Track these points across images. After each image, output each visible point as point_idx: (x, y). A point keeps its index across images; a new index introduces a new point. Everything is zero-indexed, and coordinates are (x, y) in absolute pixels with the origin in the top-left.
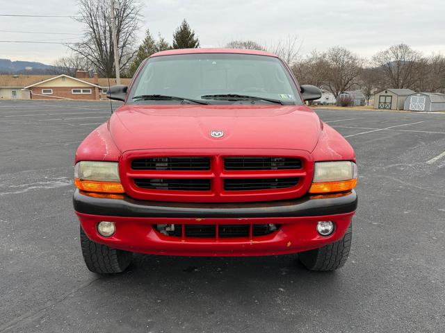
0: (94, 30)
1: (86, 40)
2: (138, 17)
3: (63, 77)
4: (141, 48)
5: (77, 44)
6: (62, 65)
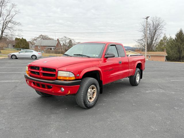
0: (145, 35)
1: (142, 38)
2: (163, 29)
3: (129, 51)
4: (161, 41)
5: (139, 40)
6: (135, 47)
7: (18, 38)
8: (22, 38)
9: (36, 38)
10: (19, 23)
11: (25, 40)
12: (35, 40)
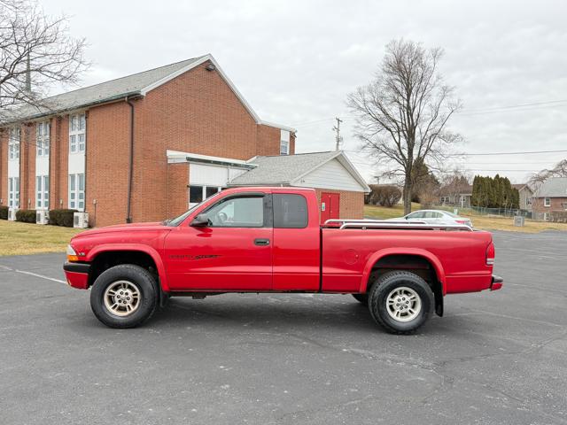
7: (484, 176)
8: (497, 176)
9: (545, 173)
10: (458, 135)
11: (506, 181)
12: (541, 179)
